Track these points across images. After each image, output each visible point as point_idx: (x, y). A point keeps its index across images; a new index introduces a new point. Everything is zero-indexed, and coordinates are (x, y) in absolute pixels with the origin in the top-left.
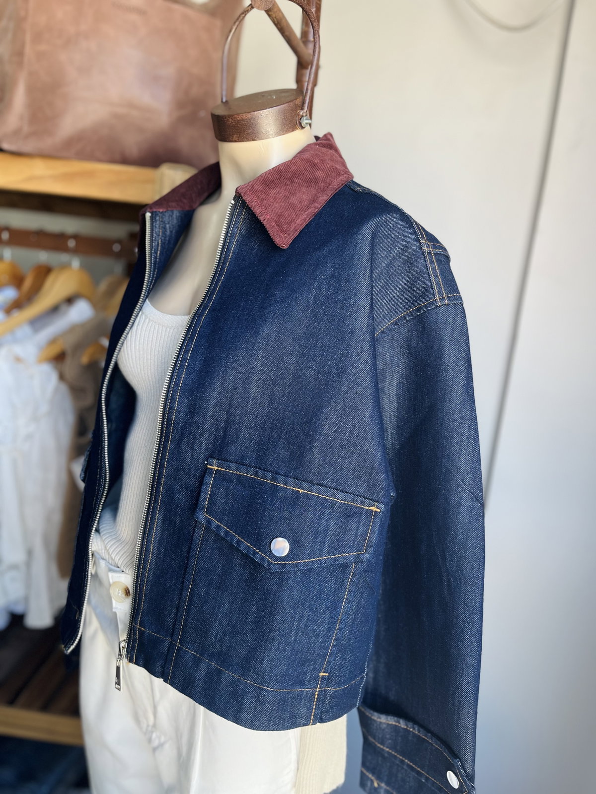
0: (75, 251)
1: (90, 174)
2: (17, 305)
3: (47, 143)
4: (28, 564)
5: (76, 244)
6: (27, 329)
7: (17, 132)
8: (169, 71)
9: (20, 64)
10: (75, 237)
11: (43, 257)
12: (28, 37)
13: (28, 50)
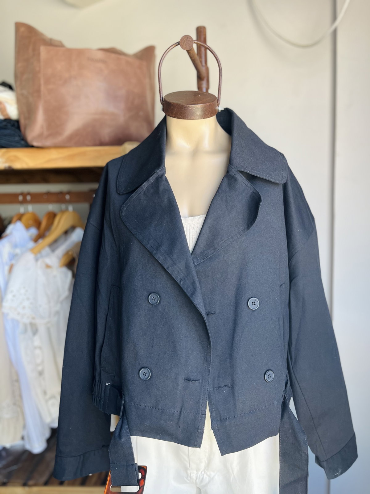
0: (70, 202)
1: (83, 154)
2: (40, 236)
5: (70, 197)
6: (47, 250)
7: (40, 135)
8: (122, 92)
9: (39, 97)
10: (69, 193)
11: (51, 207)
13: (43, 88)
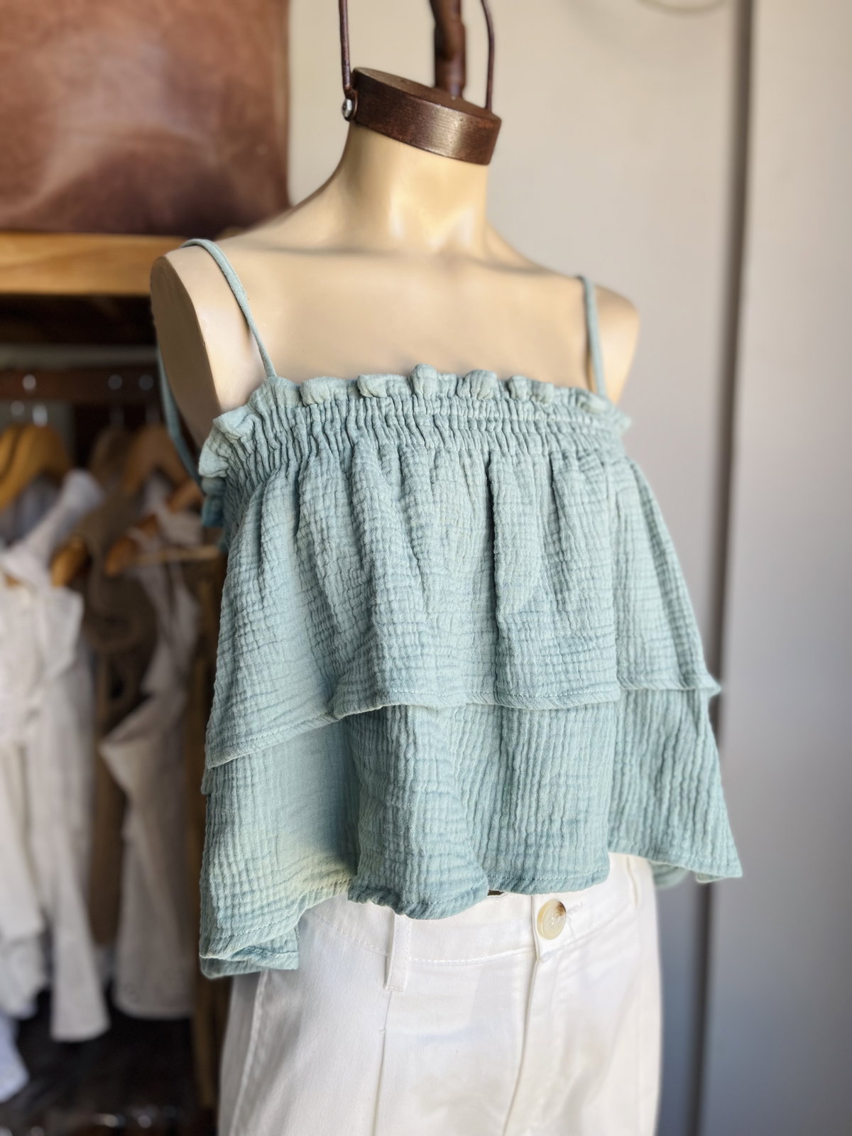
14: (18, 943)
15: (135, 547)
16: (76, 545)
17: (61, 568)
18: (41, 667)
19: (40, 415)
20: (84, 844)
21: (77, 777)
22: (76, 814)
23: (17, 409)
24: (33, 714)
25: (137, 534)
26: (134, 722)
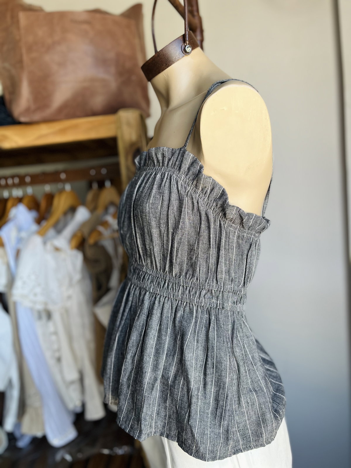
1: (75, 127)
2: (42, 218)
3: (48, 112)
4: (82, 379)
7: (28, 111)
8: (111, 55)
9: (22, 67)
12: (24, 51)
13: (25, 58)
14: (72, 382)
15: (100, 234)
16: (79, 235)
17: (74, 243)
18: (71, 279)
19: (68, 187)
20: (92, 346)
21: (88, 321)
22: (89, 335)
23: (60, 186)
24: (69, 297)
25: (101, 229)
26: (106, 299)
